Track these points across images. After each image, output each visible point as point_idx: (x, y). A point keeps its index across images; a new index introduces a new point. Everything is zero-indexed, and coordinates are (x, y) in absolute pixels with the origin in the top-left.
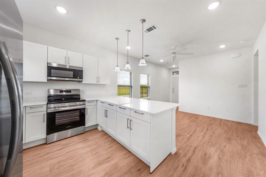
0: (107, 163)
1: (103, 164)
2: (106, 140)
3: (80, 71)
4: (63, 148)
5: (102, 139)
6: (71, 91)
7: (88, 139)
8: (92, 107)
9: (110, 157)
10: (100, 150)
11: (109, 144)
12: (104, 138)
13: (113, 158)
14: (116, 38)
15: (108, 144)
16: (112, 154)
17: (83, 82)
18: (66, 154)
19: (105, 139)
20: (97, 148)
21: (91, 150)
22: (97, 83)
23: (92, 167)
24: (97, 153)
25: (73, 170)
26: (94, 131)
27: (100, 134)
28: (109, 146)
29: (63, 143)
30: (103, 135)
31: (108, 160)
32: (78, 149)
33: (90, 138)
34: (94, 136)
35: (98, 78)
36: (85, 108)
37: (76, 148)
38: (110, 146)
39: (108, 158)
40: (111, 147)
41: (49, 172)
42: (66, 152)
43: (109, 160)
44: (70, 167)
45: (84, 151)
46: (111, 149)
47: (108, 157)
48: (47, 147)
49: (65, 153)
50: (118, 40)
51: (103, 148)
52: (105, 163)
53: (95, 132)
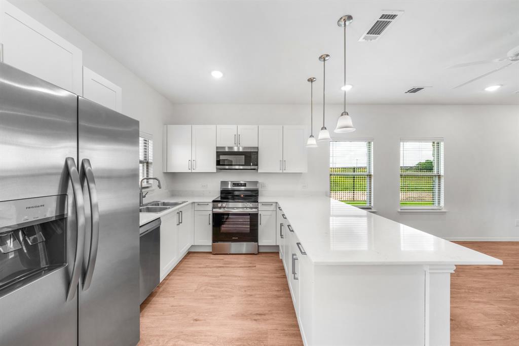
0: (254, 321)
1: (247, 319)
2: (279, 280)
3: (254, 153)
4: (223, 267)
5: (273, 275)
6: (246, 184)
7: (255, 266)
8: (269, 213)
9: (264, 315)
10: (258, 293)
11: (278, 291)
12: (278, 275)
13: (268, 320)
14: (308, 80)
15: (277, 289)
16: (269, 311)
17: (259, 171)
18: (220, 277)
19: (278, 277)
20: (256, 288)
21: (249, 286)
22: (281, 172)
23: (232, 315)
24: (251, 295)
25: (213, 303)
26: (271, 255)
27: (277, 264)
28: (275, 293)
29: (226, 260)
30: (280, 268)
31: (258, 317)
32: (236, 276)
33: (258, 266)
34: (265, 265)
35: (283, 162)
36: (257, 214)
37: (234, 274)
38: (276, 295)
39: (260, 314)
40: (278, 297)
41: (193, 291)
42: (222, 274)
43: (259, 319)
44: (213, 297)
45: (239, 284)
46: (275, 302)
47: (262, 313)
48: (211, 258)
49: (219, 275)
50: (313, 83)
51: (265, 293)
52: (251, 320)
53: (272, 258)
